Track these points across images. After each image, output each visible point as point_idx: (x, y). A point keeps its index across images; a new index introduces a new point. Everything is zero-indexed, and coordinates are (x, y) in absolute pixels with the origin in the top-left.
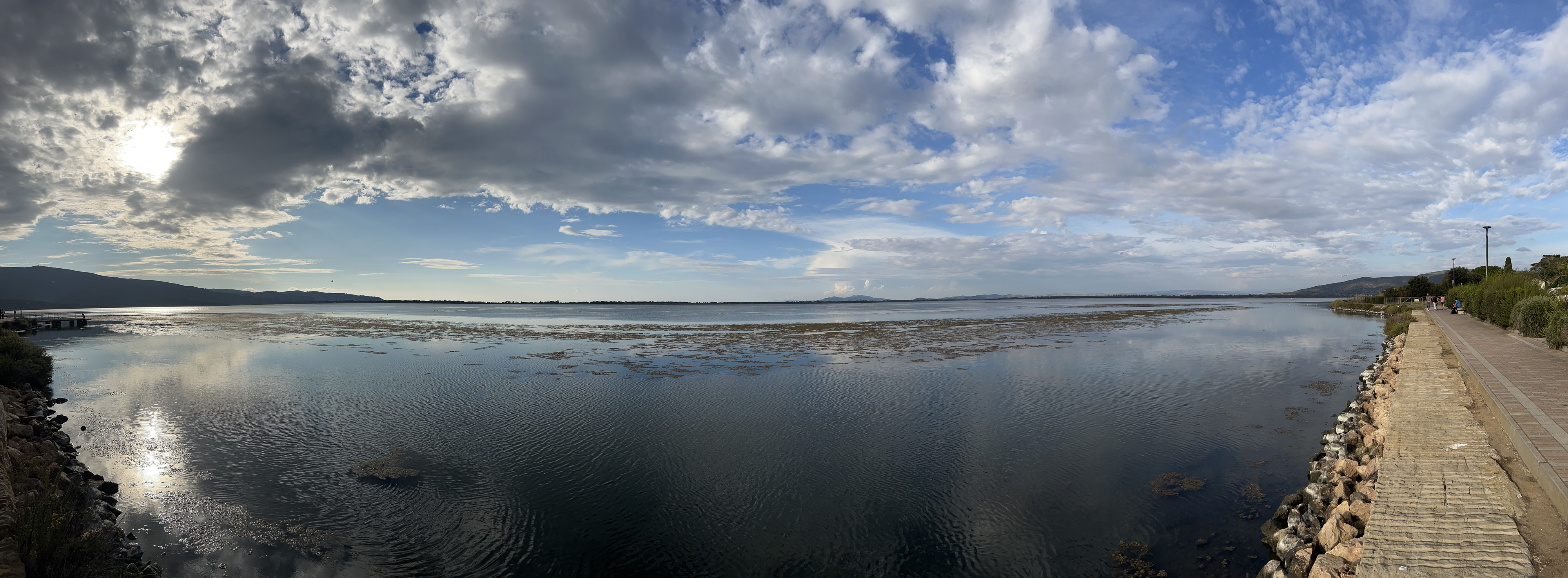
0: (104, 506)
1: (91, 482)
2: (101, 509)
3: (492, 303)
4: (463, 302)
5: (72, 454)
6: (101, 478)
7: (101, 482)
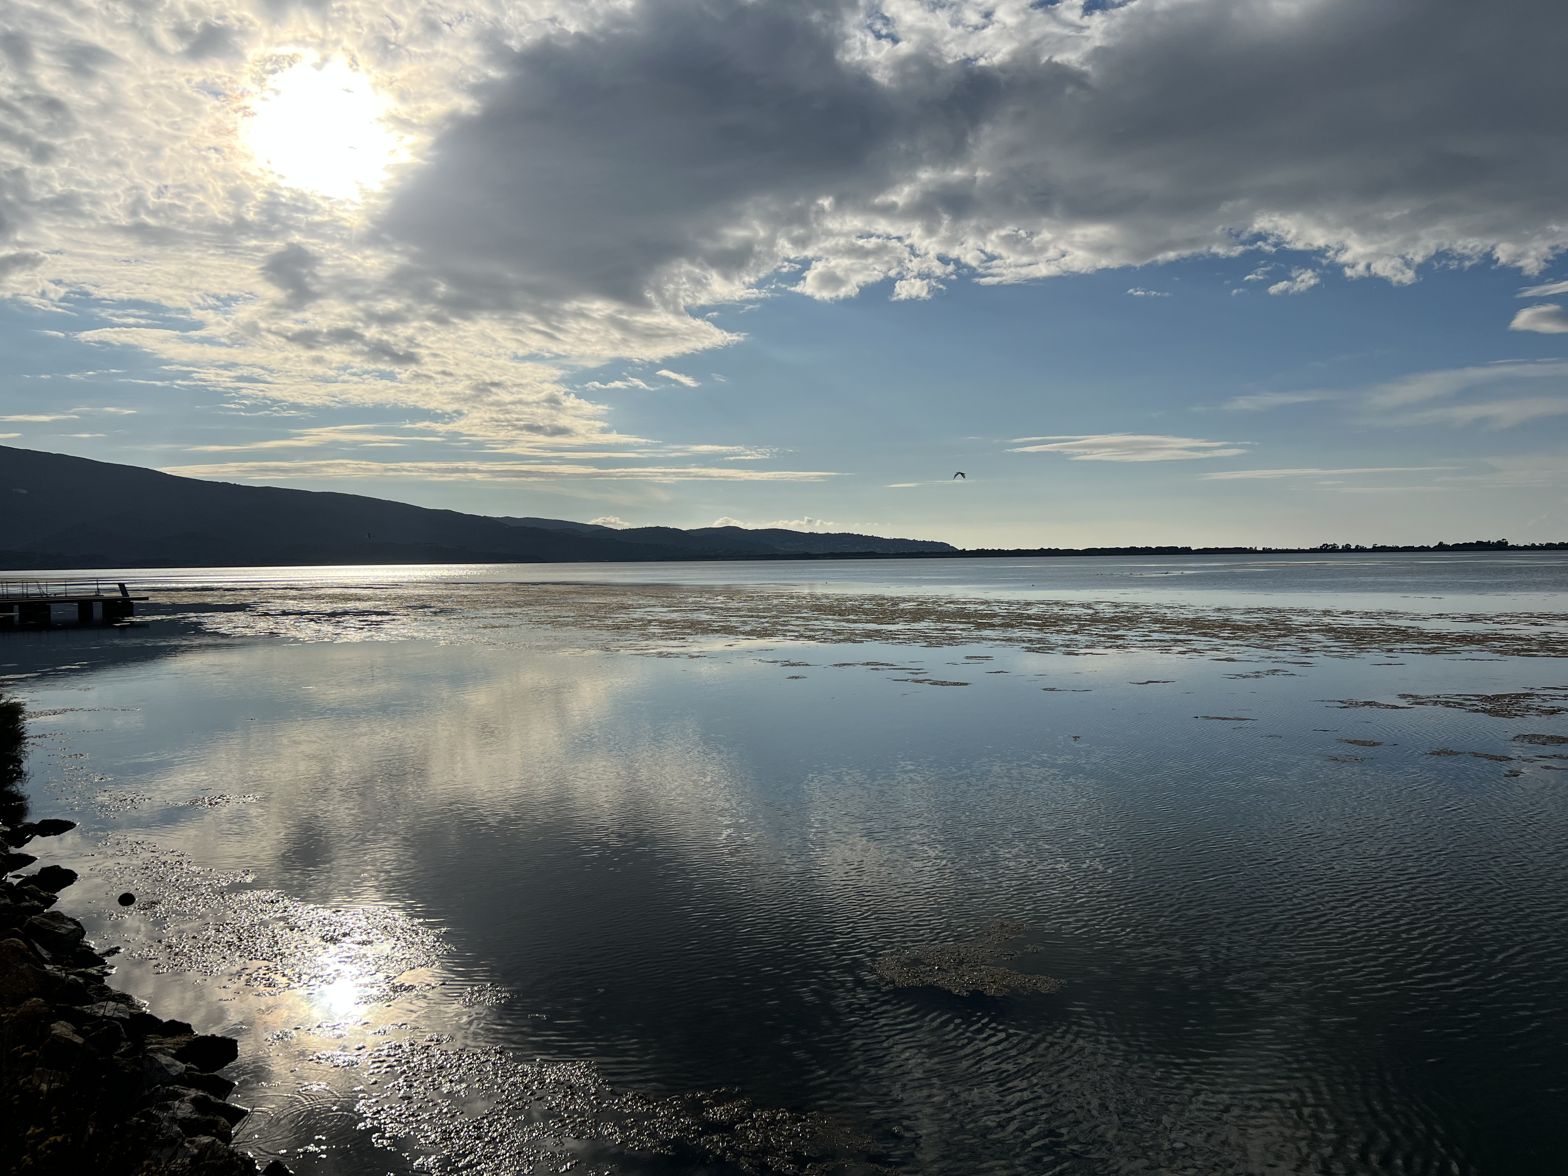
0: (193, 1101)
1: (153, 1042)
2: (184, 1109)
3: (1277, 551)
4: (1187, 551)
5: (93, 971)
6: (186, 1029)
7: (184, 1039)
